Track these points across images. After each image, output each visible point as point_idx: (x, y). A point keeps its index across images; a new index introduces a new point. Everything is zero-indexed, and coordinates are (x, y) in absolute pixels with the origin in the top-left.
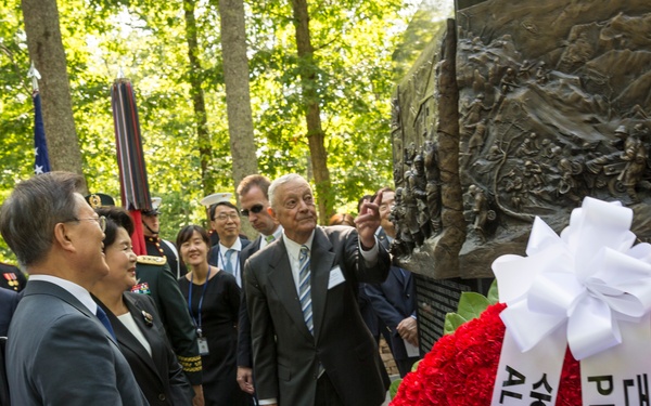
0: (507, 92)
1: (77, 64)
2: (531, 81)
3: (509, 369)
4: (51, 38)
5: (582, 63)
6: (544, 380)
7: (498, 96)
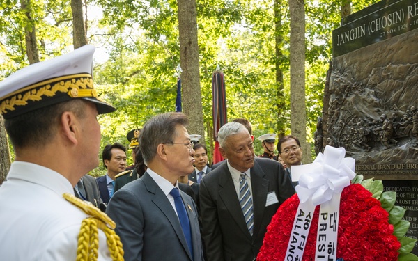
0: (347, 96)
1: (209, 55)
2: (357, 92)
3: (300, 210)
4: (192, 45)
5: (375, 85)
6: (309, 215)
7: (344, 97)
